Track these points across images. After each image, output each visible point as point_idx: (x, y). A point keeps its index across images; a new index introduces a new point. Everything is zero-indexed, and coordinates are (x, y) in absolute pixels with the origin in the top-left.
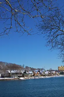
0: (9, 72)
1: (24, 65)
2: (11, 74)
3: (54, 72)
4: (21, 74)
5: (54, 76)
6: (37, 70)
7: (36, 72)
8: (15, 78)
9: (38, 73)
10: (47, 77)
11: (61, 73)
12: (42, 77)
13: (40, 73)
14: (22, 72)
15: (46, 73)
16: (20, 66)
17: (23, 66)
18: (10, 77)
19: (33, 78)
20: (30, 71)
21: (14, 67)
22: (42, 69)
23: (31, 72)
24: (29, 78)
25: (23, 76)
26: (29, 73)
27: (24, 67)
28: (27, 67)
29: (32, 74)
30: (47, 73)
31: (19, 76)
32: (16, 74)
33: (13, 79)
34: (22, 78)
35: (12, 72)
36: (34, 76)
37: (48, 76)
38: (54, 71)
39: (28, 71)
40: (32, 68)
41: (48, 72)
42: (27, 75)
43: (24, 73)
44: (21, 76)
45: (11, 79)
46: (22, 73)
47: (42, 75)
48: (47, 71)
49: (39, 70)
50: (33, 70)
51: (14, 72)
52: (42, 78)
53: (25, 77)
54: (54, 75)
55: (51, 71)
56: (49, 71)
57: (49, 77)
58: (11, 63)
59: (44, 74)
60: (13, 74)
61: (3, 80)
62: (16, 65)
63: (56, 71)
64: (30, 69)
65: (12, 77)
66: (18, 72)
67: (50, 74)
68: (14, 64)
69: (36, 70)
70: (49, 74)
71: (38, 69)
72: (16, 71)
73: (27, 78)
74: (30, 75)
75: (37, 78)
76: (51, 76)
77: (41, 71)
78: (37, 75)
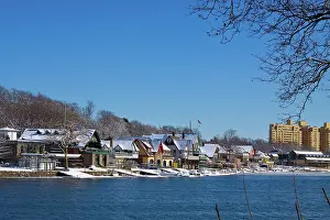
0: (13, 136)
1: (91, 105)
2: (19, 147)
3: (249, 149)
4: (71, 152)
5: (246, 171)
6: (161, 136)
7: (153, 142)
8: (42, 167)
9: (165, 148)
10: (207, 172)
11: (282, 157)
12: (185, 172)
13: (175, 152)
14: (82, 141)
15: (203, 150)
16: (73, 108)
17: (89, 110)
18: (16, 164)
19: (135, 172)
20: (121, 138)
21: (38, 111)
22: (186, 132)
23: (125, 145)
24: (116, 175)
25: (84, 162)
26: (118, 150)
27: (94, 116)
28: (107, 118)
29: (130, 152)
30: (208, 151)
31: (62, 162)
32: (50, 147)
33: (31, 174)
34: (75, 172)
35: (28, 136)
36: (139, 162)
37: (216, 167)
38: (245, 143)
39: (110, 139)
40: (136, 122)
41: (215, 146)
42: (105, 160)
43: (91, 144)
44: (72, 163)
45: (18, 174)
46: (81, 145)
47: (183, 161)
49: (169, 136)
50: (136, 131)
51: (37, 137)
52: (182, 177)
53: (93, 167)
54: (245, 165)
55: (231, 142)
56: (224, 143)
58: (22, 93)
59: (196, 158)
60: (31, 147)
62: (50, 101)
63: (258, 145)
64: (122, 128)
65: (27, 165)
66: (58, 138)
67: (224, 156)
68: (40, 97)
69: (154, 137)
70: (222, 161)
71: (165, 130)
72: (47, 133)
73: (104, 170)
74: (120, 157)
75: (157, 173)
76: (232, 167)
77: (178, 139)
78: (159, 161)
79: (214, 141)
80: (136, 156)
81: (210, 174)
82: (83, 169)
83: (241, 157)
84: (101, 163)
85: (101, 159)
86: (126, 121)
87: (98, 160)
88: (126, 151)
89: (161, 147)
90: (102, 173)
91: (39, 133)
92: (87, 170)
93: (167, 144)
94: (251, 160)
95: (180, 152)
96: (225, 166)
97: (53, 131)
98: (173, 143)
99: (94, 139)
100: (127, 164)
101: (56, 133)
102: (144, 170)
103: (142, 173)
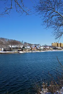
0: (10, 47)
1: (23, 41)
3: (48, 47)
5: (48, 51)
6: (34, 46)
8: (15, 51)
10: (42, 51)
11: (54, 48)
12: (38, 51)
13: (37, 48)
14: (22, 47)
15: (41, 48)
16: (20, 42)
18: (11, 51)
19: (30, 52)
21: (14, 43)
22: (38, 45)
23: (29, 47)
24: (27, 52)
25: (22, 50)
26: (27, 48)
27: (23, 43)
28: (25, 43)
30: (42, 48)
31: (19, 51)
32: (17, 48)
33: (14, 53)
34: (21, 52)
35: (13, 46)
36: (31, 50)
38: (48, 46)
39: (26, 46)
43: (23, 47)
44: (20, 50)
47: (38, 50)
50: (30, 45)
55: (45, 46)
57: (44, 51)
58: (11, 40)
60: (13, 48)
61: (5, 53)
62: (16, 41)
63: (50, 47)
64: (28, 45)
65: (13, 51)
67: (44, 49)
68: (14, 40)
69: (33, 46)
71: (35, 45)
75: (34, 52)
78: (34, 50)
79: (43, 46)
83: (47, 49)
84: (25, 50)
90: (25, 52)
91: (15, 46)
94: (49, 49)
97: (17, 46)
100: (29, 50)
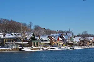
0: (2, 36)
1: (31, 23)
2: (4, 40)
3: (92, 38)
6: (58, 34)
8: (14, 47)
9: (60, 39)
10: (76, 48)
12: (68, 48)
13: (64, 40)
14: (28, 37)
15: (74, 39)
16: (24, 25)
17: (30, 25)
18: (3, 47)
19: (49, 48)
20: (43, 36)
22: (68, 32)
23: (45, 38)
24: (42, 50)
25: (29, 45)
26: (42, 40)
27: (32, 28)
28: (37, 28)
29: (47, 41)
30: (76, 40)
31: (21, 45)
32: (16, 40)
33: (9, 50)
34: (26, 49)
36: (50, 44)
37: (79, 45)
39: (39, 36)
41: (79, 38)
43: (32, 38)
45: (4, 50)
46: (28, 39)
47: (67, 44)
48: (78, 36)
49: (61, 34)
50: (49, 33)
51: (11, 36)
53: (33, 47)
54: (91, 44)
55: (85, 36)
57: (81, 48)
58: (5, 20)
59: (72, 42)
60: (9, 40)
62: (15, 22)
65: (8, 47)
66: (19, 36)
67: (83, 41)
68: (12, 21)
69: (55, 35)
70: (82, 43)
71: (60, 32)
72: (15, 34)
73: (37, 48)
74: (43, 43)
75: (57, 48)
76: (86, 45)
77: (64, 35)
78: (58, 44)
79: (79, 36)
80: (49, 42)
81: (78, 48)
82: (29, 48)
83: (89, 41)
84: (36, 45)
85: (36, 44)
86: (45, 29)
87: (34, 44)
88: (45, 40)
89: (58, 39)
90: (36, 49)
91: (12, 35)
92: (31, 48)
93: (60, 37)
94: (93, 43)
95: (66, 40)
96: (83, 45)
97: (17, 34)
98: (63, 37)
99: (33, 36)
100: (46, 46)
101: (18, 34)
102: (52, 48)
103: (51, 49)
